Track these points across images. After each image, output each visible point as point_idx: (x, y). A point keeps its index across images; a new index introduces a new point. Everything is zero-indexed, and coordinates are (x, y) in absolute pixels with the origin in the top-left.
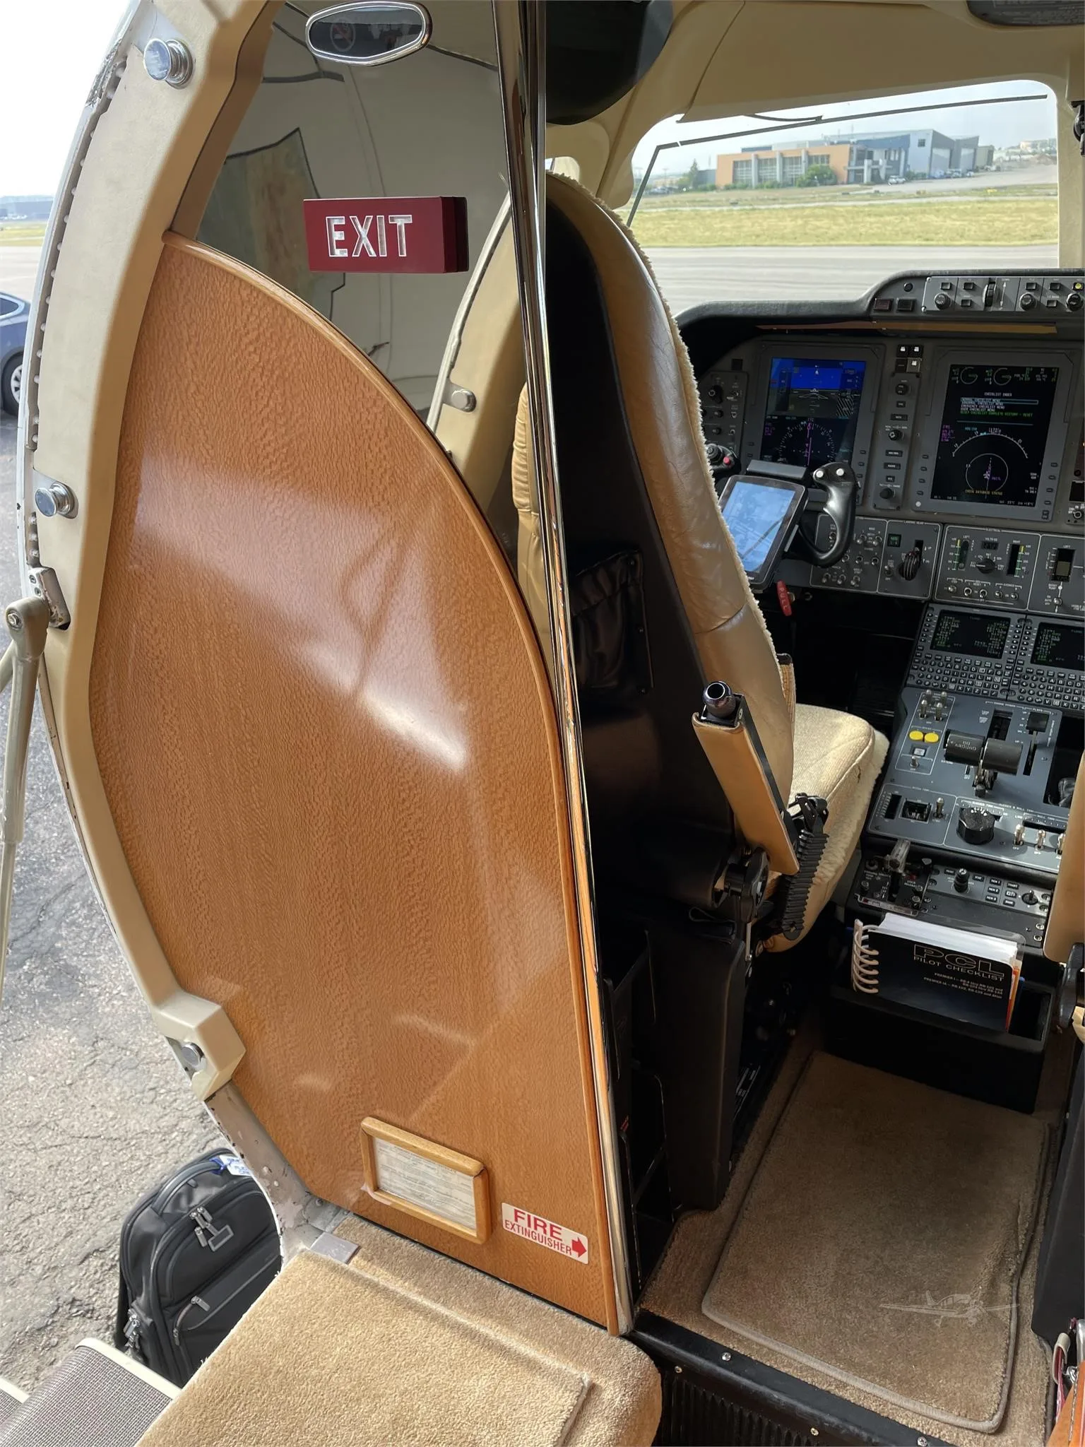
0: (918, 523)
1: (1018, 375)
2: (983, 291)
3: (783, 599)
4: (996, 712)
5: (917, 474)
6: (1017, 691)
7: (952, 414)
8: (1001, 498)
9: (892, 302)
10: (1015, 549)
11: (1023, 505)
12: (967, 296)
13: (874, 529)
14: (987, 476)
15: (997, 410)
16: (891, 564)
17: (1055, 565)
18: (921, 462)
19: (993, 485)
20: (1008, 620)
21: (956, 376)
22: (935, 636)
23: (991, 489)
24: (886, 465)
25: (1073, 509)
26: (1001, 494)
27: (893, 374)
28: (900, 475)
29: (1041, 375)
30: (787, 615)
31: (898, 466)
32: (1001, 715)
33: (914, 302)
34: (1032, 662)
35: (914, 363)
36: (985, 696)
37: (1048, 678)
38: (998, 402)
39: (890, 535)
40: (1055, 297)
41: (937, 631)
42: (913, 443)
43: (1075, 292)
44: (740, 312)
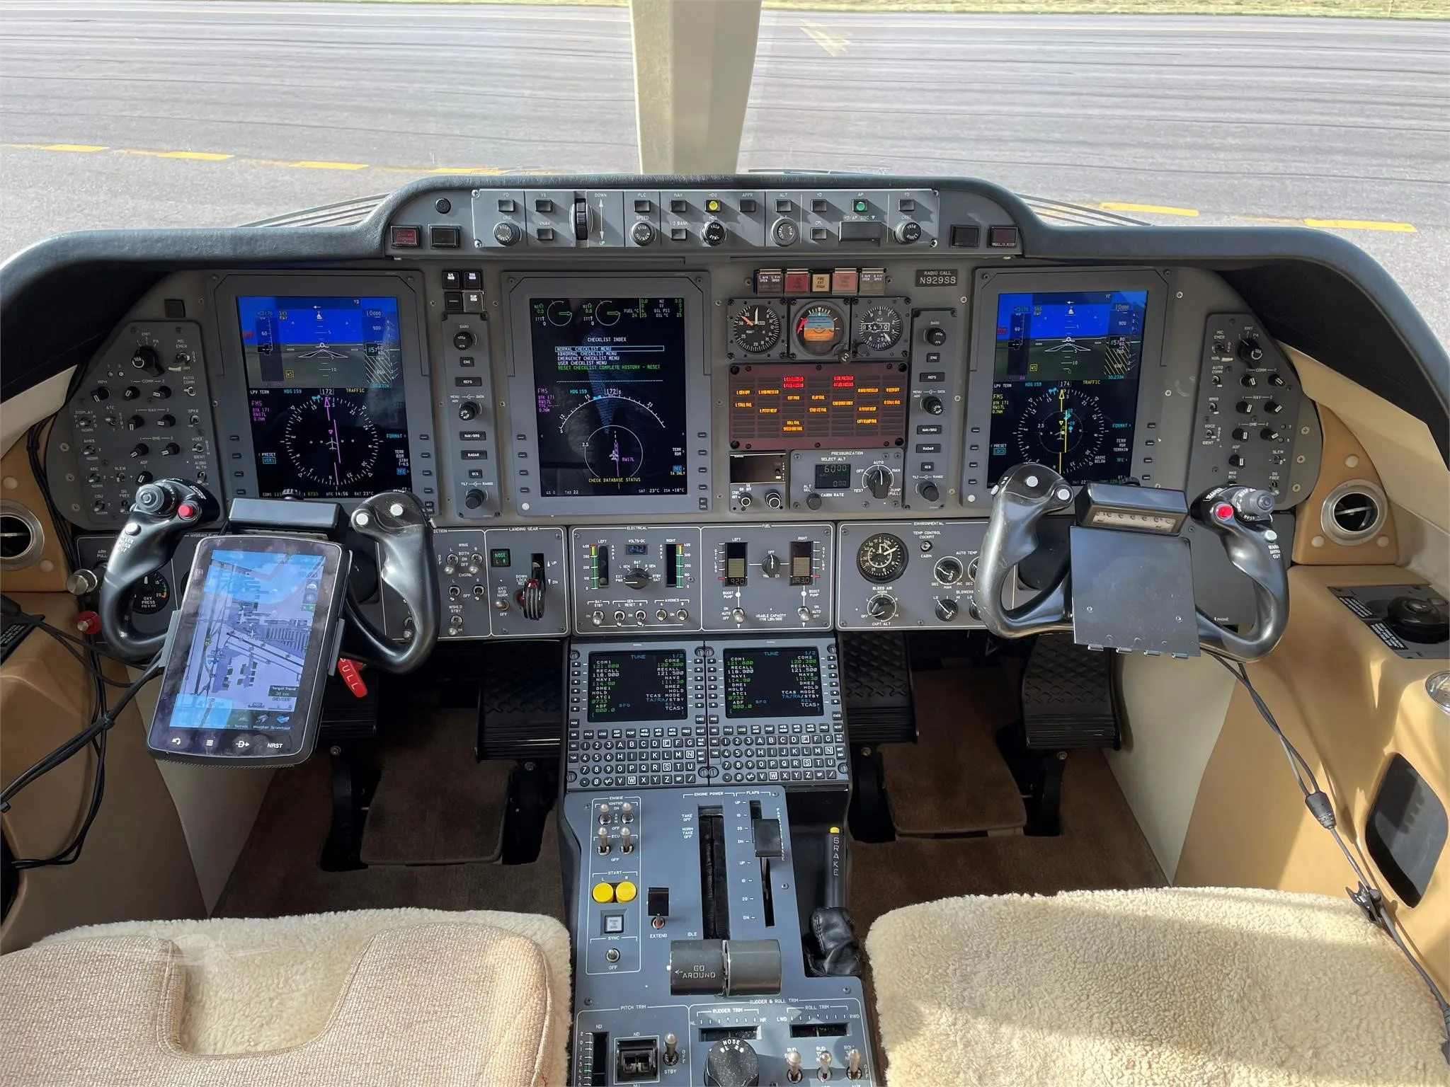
0: (530, 529)
1: (629, 311)
2: (568, 213)
3: (349, 673)
4: (700, 809)
5: (514, 464)
6: (720, 767)
7: (545, 372)
8: (639, 485)
9: (419, 231)
10: (671, 550)
11: (672, 493)
12: (544, 222)
13: (466, 545)
14: (615, 456)
15: (610, 363)
16: (502, 593)
17: (727, 566)
18: (514, 447)
19: (626, 470)
20: (681, 654)
21: (541, 315)
22: (591, 697)
23: (624, 475)
24: (464, 454)
25: (737, 493)
26: (638, 480)
27: (445, 317)
28: (489, 465)
29: (661, 309)
30: (359, 695)
31: (483, 454)
32: (707, 812)
33: (458, 231)
34: (728, 716)
35: (474, 298)
36: (680, 786)
37: (754, 737)
38: (607, 349)
39: (493, 552)
40: (681, 223)
41: (591, 688)
42: (497, 417)
43: (713, 218)
44: (140, 253)
